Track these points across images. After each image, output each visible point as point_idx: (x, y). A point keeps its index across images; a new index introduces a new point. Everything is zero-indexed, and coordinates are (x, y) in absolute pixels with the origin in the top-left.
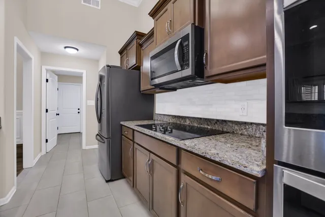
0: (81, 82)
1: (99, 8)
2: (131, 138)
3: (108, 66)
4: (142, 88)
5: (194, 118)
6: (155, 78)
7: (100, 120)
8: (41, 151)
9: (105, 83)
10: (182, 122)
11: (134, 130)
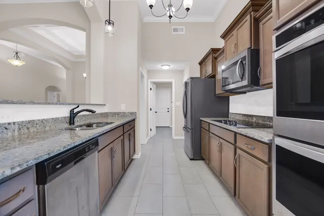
0: (171, 88)
1: (184, 33)
2: (207, 129)
3: (191, 78)
4: (217, 93)
5: (259, 116)
6: (226, 86)
7: (186, 116)
8: (148, 136)
9: (189, 88)
10: (250, 119)
11: (209, 123)
